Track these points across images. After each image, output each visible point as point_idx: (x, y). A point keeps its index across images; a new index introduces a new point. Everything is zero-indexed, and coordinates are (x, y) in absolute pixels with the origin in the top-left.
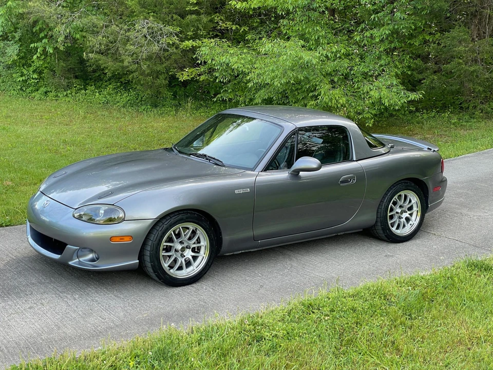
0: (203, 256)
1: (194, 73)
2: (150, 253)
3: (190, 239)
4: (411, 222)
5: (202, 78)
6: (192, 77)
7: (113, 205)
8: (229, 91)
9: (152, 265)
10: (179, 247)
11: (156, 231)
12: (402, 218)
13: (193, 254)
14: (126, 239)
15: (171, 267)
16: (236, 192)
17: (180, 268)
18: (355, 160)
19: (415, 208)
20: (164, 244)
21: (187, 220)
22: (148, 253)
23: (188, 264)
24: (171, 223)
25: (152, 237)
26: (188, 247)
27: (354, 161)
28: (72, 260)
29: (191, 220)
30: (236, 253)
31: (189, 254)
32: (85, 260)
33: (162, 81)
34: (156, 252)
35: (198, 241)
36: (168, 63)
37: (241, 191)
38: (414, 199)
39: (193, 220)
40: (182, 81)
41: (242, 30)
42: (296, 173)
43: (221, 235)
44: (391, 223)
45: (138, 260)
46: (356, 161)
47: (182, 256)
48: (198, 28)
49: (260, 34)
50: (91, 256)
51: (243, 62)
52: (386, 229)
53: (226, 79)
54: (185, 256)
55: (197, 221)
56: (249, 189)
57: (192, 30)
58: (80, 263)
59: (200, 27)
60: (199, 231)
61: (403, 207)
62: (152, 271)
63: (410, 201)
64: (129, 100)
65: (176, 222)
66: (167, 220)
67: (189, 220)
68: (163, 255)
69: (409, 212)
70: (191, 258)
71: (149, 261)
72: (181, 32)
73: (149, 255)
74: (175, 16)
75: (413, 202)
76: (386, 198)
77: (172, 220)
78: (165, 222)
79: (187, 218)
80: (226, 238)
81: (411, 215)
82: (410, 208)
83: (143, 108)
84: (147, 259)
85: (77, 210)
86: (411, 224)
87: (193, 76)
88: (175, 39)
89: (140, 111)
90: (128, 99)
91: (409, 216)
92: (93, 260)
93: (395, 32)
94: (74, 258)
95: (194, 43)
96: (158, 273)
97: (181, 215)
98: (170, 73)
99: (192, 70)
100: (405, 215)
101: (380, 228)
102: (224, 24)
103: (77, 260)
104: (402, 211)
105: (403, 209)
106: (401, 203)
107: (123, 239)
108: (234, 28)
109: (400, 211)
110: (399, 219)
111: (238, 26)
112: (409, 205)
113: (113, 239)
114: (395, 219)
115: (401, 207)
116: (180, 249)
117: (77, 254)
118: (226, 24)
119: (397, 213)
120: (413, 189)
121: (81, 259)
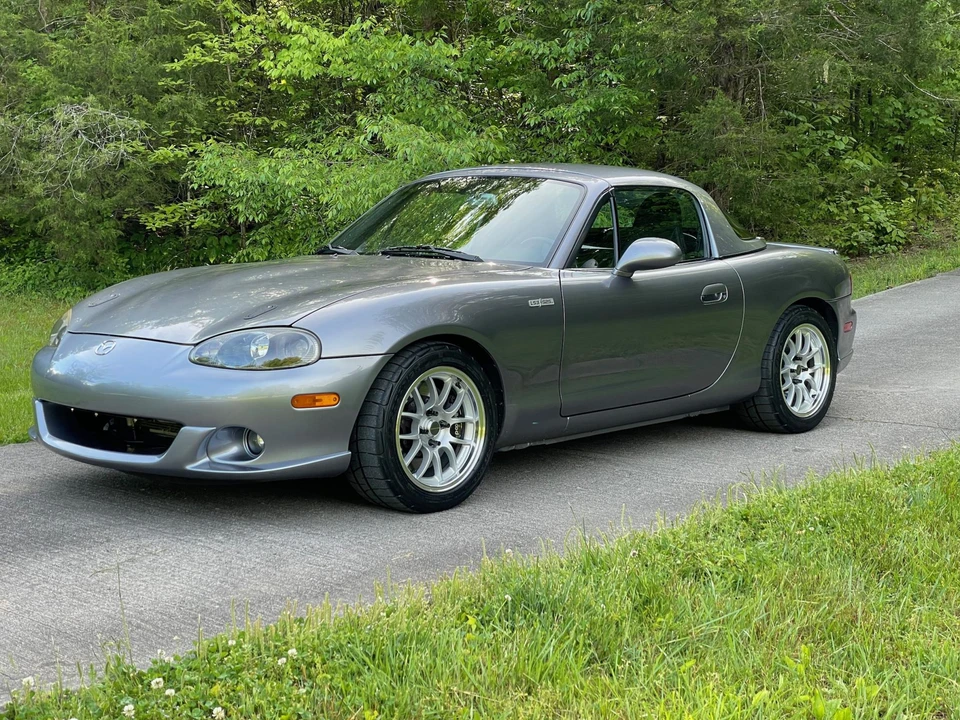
0: (475, 444)
1: (178, 215)
2: (377, 433)
3: (446, 407)
4: (813, 392)
5: (200, 220)
6: (174, 220)
7: (290, 326)
8: (263, 242)
9: (380, 459)
10: (427, 424)
11: (386, 383)
12: (801, 381)
13: (454, 440)
14: (328, 400)
15: (414, 467)
16: (531, 303)
17: (430, 472)
18: (717, 256)
19: (818, 363)
20: (404, 414)
21: (444, 360)
22: (371, 434)
23: (446, 462)
24: (416, 366)
25: (383, 397)
26: (444, 425)
27: (716, 259)
28: (193, 460)
29: (453, 360)
30: (519, 447)
31: (445, 438)
32: (223, 459)
33: (110, 231)
34: (390, 429)
35: (461, 413)
36: (122, 193)
37: (539, 303)
38: (817, 344)
40: (154, 229)
41: (276, 125)
42: (627, 275)
43: (503, 401)
44: (784, 391)
45: (350, 449)
46: (720, 259)
47: (433, 443)
48: (185, 121)
49: (314, 132)
50: (234, 449)
51: (305, 172)
52: (778, 401)
53: (258, 215)
54: (439, 443)
55: (463, 364)
56: (552, 300)
57: (171, 125)
58: (212, 464)
59: (190, 118)
60: (465, 386)
61: (800, 359)
62: (380, 475)
63: (810, 349)
64: (29, 279)
65: (426, 362)
66: (407, 359)
67: (448, 359)
68: (401, 440)
69: (810, 371)
70: (450, 448)
71: (374, 450)
72: (148, 131)
73: (373, 437)
74: (138, 98)
75: (814, 349)
76: (776, 338)
77: (418, 359)
78: (403, 363)
79: (445, 355)
80: (511, 408)
81: (812, 375)
82: (811, 364)
83: (65, 292)
84: (370, 446)
85: (198, 347)
86: (813, 396)
87: (176, 219)
88: (138, 145)
89: (58, 297)
90: (27, 275)
91: (810, 377)
92: (241, 457)
93: (600, 110)
94: (198, 457)
95: (177, 151)
96: (393, 478)
97: (432, 349)
98: (125, 216)
99: (174, 207)
100: (805, 376)
101: (766, 400)
102: (237, 115)
103: (207, 459)
104: (799, 367)
105: (800, 363)
106: (796, 350)
107: (320, 400)
108: (259, 121)
109: (795, 367)
110: (795, 383)
111: (266, 118)
112: (809, 357)
113: (298, 400)
114: (789, 382)
115: (797, 358)
116: (429, 428)
117: (207, 445)
118: (240, 115)
119: (792, 371)
120: (817, 321)
121: (215, 457)
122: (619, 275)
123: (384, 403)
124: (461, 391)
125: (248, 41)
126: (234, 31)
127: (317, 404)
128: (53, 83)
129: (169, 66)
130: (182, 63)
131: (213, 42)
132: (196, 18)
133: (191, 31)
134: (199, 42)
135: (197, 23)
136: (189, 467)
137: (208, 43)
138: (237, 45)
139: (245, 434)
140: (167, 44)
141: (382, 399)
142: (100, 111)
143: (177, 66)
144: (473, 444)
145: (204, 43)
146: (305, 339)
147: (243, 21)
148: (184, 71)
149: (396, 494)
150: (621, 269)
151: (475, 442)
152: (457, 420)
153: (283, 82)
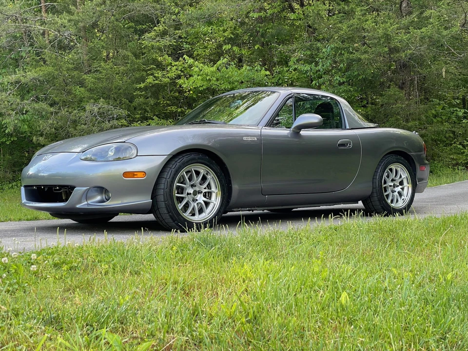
2: (164, 191)
3: (201, 183)
4: (403, 197)
7: (124, 142)
9: (165, 204)
10: (191, 191)
11: (169, 169)
12: (395, 191)
13: (205, 199)
14: (140, 175)
15: (184, 210)
16: (245, 138)
19: (406, 183)
20: (177, 184)
21: (199, 161)
22: (161, 192)
23: (201, 211)
24: (184, 161)
25: (168, 175)
26: (200, 192)
27: (348, 129)
28: (80, 202)
29: (203, 161)
31: (201, 198)
32: (94, 202)
34: (170, 190)
35: (209, 186)
37: (249, 139)
38: (404, 174)
39: (205, 162)
42: (298, 131)
43: (231, 184)
44: (386, 195)
45: (151, 199)
46: (350, 129)
47: (194, 200)
48: (146, 111)
50: (99, 198)
52: (382, 200)
54: (197, 200)
55: (208, 164)
56: (256, 138)
57: (139, 113)
58: (88, 204)
60: (210, 175)
61: (395, 180)
62: (166, 212)
63: (401, 177)
65: (189, 161)
66: (180, 159)
68: (177, 197)
69: (400, 187)
70: (203, 203)
71: (163, 200)
74: (124, 100)
75: (403, 177)
76: (380, 169)
77: (185, 159)
78: (177, 161)
79: (199, 159)
80: (235, 187)
81: (403, 189)
82: (401, 183)
84: (161, 198)
85: (84, 153)
86: (403, 200)
91: (401, 190)
92: (102, 201)
94: (82, 201)
96: (172, 213)
97: (192, 155)
100: (398, 189)
101: (376, 199)
102: (170, 107)
103: (86, 203)
104: (394, 184)
105: (395, 182)
106: (393, 176)
107: (136, 175)
108: (179, 110)
109: (392, 184)
110: (392, 192)
111: (183, 109)
112: (400, 180)
113: (126, 174)
114: (389, 191)
115: (393, 180)
116: (192, 192)
117: (86, 196)
118: (171, 108)
119: (390, 186)
120: (403, 162)
121: (89, 202)
122: (293, 131)
123: (168, 178)
124: (209, 177)
125: (174, 73)
126: (168, 69)
127: (135, 176)
128: (87, 94)
129: (138, 86)
130: (144, 84)
131: (159, 74)
132: (151, 64)
133: (149, 70)
134: (152, 74)
135: (152, 66)
136: (78, 206)
137: (157, 75)
138: (169, 75)
139: (104, 190)
140: (137, 76)
141: (167, 176)
142: (106, 106)
143: (142, 85)
144: (215, 202)
145: (155, 75)
146: (130, 147)
147: (173, 65)
148: (146, 88)
149: (174, 221)
150: (294, 128)
151: (216, 201)
152: (206, 190)
153: (191, 92)
